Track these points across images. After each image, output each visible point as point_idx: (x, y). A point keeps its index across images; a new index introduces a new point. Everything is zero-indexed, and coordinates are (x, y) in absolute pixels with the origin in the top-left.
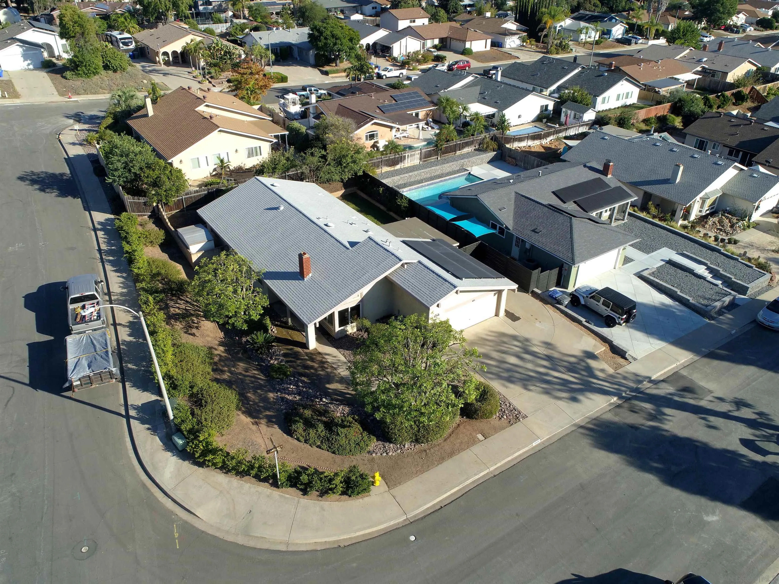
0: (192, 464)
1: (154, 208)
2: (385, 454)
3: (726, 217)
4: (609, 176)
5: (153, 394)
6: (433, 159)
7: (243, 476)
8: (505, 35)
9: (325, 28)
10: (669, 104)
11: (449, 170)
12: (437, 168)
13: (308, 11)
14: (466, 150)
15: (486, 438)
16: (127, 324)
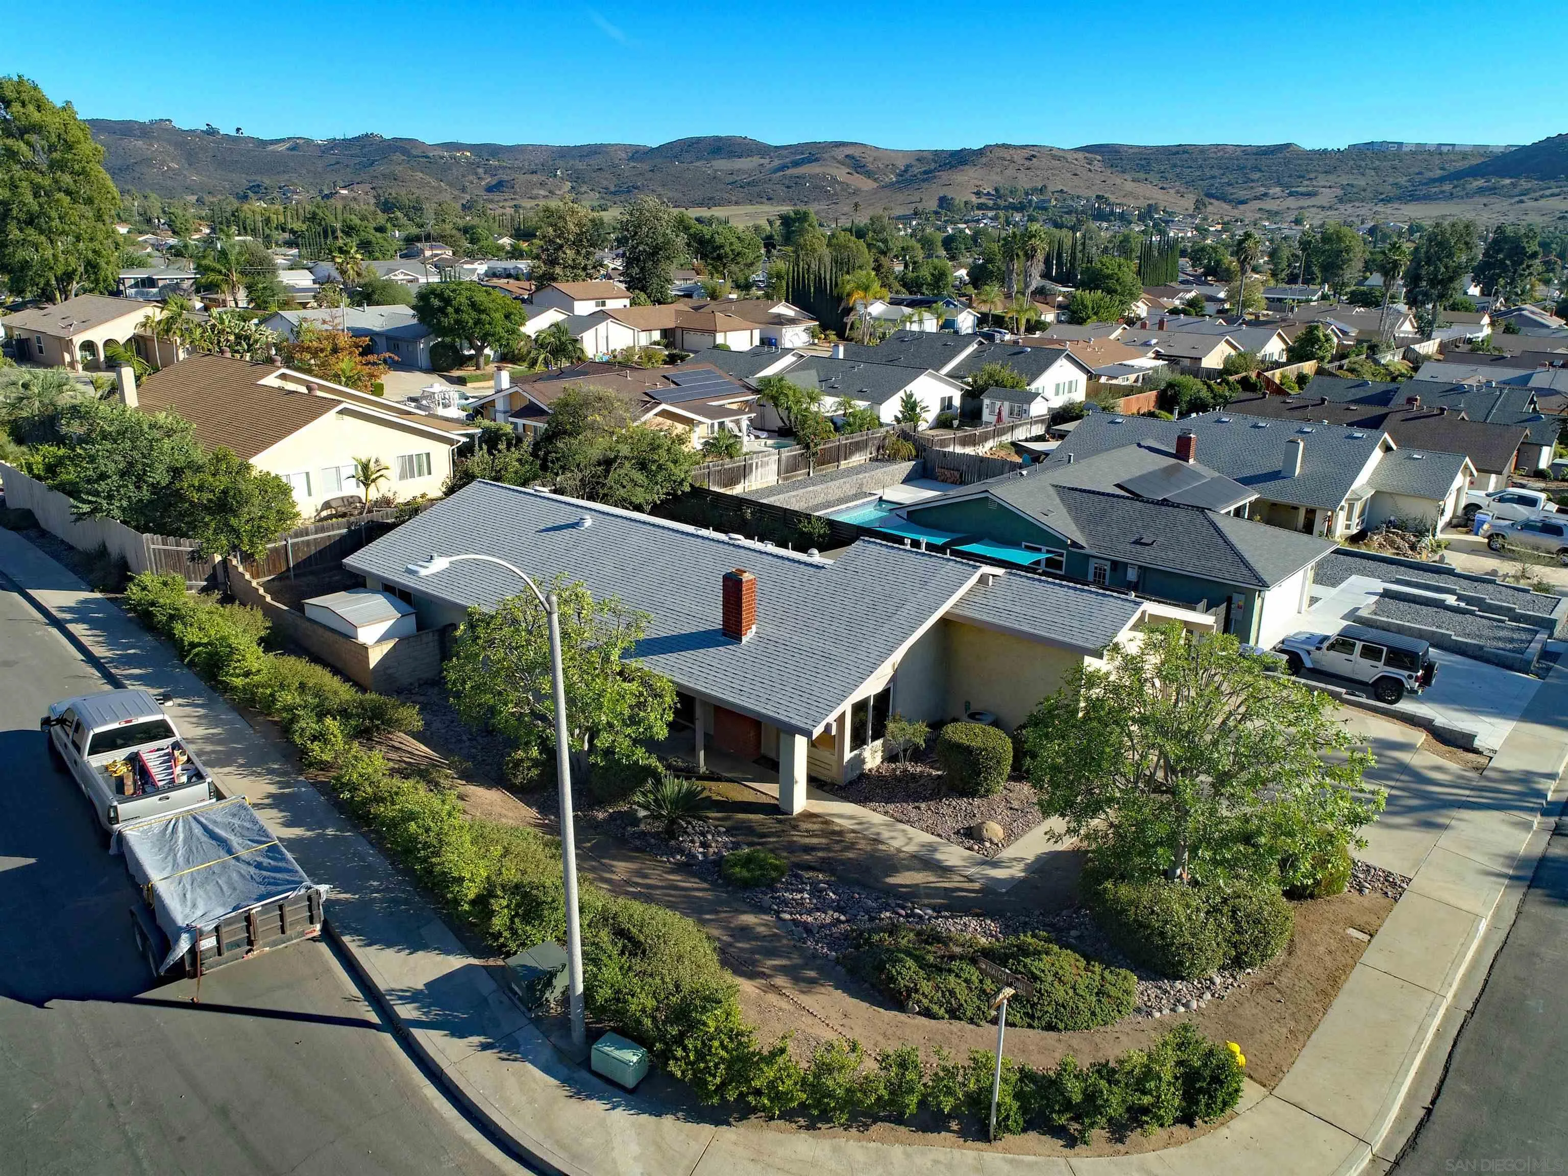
0: (686, 1120)
1: (214, 567)
2: (1181, 1009)
3: (1393, 533)
4: (1191, 461)
5: (448, 952)
6: (801, 474)
7: (867, 1127)
8: (782, 324)
9: (454, 291)
10: (1155, 393)
11: (839, 494)
12: (818, 488)
13: (378, 292)
14: (858, 459)
15: (1371, 936)
16: (267, 801)
